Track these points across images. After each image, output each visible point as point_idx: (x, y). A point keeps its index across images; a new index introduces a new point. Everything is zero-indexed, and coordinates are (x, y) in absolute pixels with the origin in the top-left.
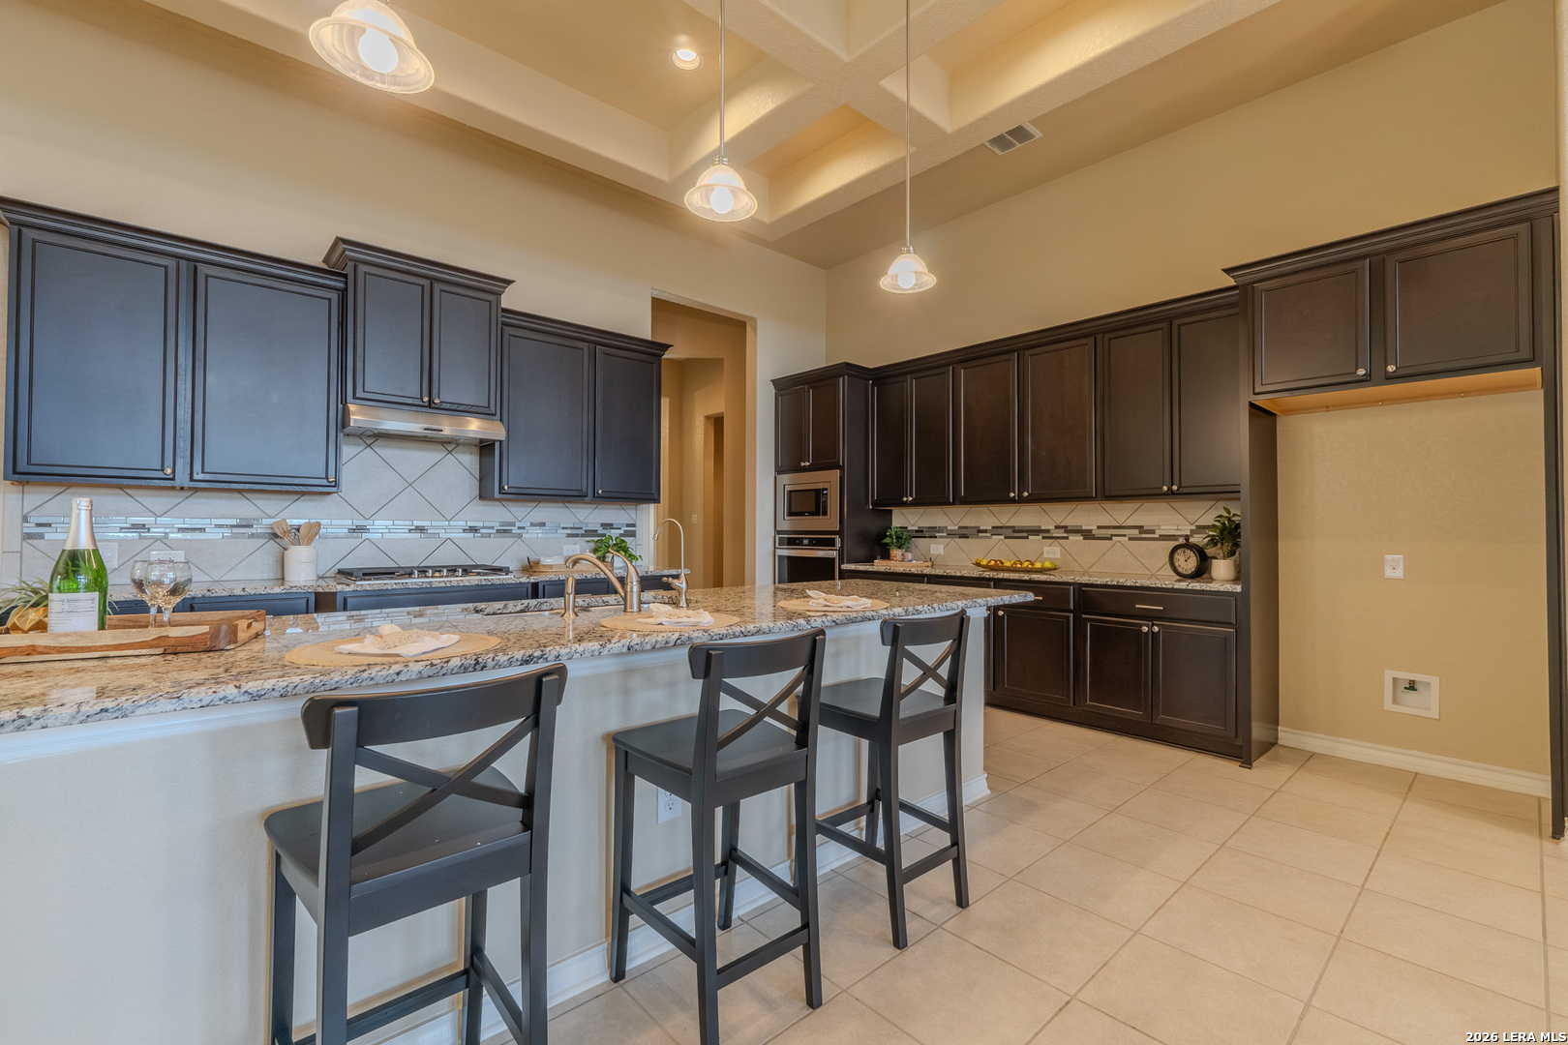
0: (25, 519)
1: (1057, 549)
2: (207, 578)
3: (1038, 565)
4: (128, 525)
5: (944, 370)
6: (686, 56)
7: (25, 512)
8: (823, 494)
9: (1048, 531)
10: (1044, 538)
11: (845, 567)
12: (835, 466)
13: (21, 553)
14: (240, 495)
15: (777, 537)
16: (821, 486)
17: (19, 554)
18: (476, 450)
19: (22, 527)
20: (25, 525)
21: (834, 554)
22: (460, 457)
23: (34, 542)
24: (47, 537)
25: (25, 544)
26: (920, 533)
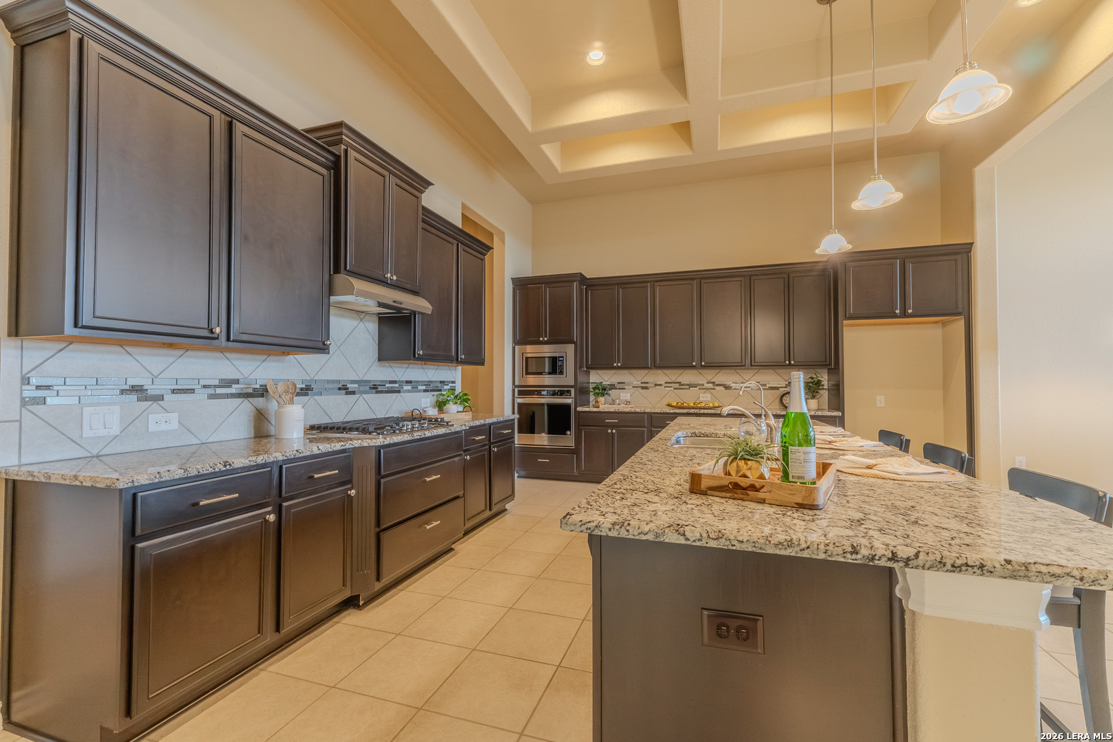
0: (26, 381)
1: (709, 395)
2: (196, 441)
3: (711, 405)
4: (127, 387)
5: (645, 285)
6: (596, 56)
7: (24, 373)
8: (559, 360)
9: (703, 385)
10: (699, 389)
11: (579, 409)
12: (571, 342)
13: (20, 421)
14: (221, 355)
15: (516, 390)
16: (557, 355)
17: (18, 423)
18: (376, 319)
19: (22, 391)
20: (25, 387)
21: (569, 401)
22: (367, 324)
23: (35, 408)
24: (48, 400)
25: (24, 411)
26: (612, 387)
